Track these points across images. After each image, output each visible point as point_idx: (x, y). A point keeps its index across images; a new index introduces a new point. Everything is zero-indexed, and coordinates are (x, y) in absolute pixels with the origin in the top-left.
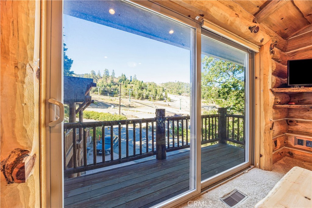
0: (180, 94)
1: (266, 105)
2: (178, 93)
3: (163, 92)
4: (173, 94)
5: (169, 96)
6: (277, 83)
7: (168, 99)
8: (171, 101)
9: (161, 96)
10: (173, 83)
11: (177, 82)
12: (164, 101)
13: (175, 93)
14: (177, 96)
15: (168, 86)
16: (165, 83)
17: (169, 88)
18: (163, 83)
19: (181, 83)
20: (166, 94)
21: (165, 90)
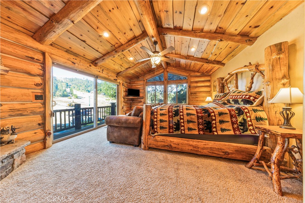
0: (89, 92)
1: (121, 101)
2: (86, 90)
3: (67, 88)
4: (81, 91)
5: (75, 92)
6: (125, 95)
7: (74, 96)
8: (78, 98)
9: (63, 92)
10: (81, 79)
11: (85, 79)
12: (68, 98)
13: (83, 91)
14: (86, 93)
15: (73, 82)
16: (70, 78)
17: (75, 85)
18: (66, 78)
19: (90, 81)
20: (71, 90)
21: (70, 86)
